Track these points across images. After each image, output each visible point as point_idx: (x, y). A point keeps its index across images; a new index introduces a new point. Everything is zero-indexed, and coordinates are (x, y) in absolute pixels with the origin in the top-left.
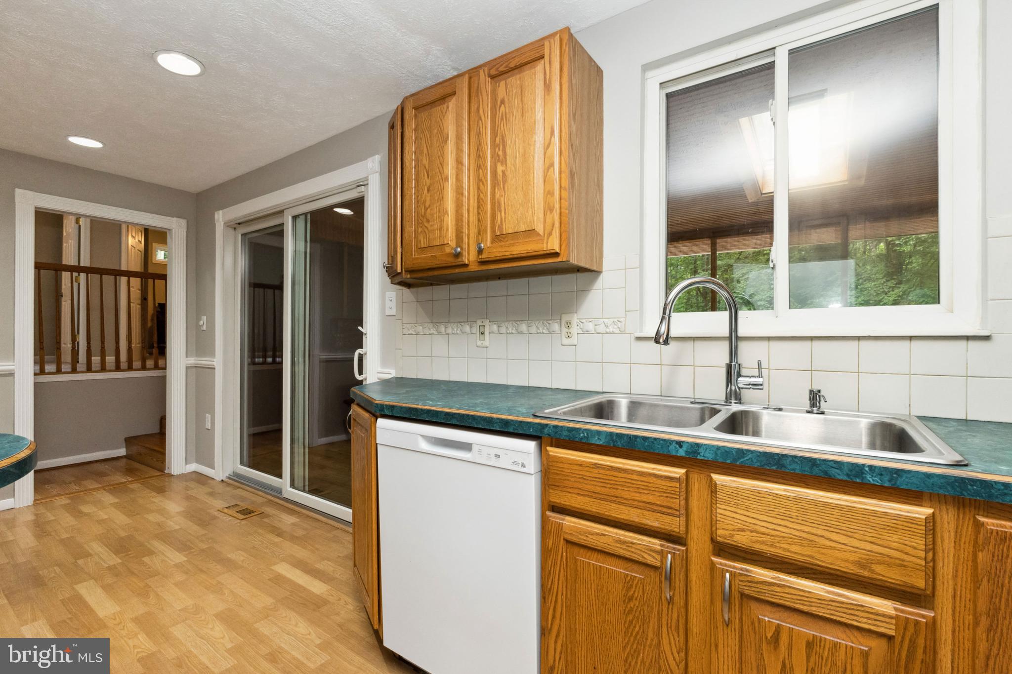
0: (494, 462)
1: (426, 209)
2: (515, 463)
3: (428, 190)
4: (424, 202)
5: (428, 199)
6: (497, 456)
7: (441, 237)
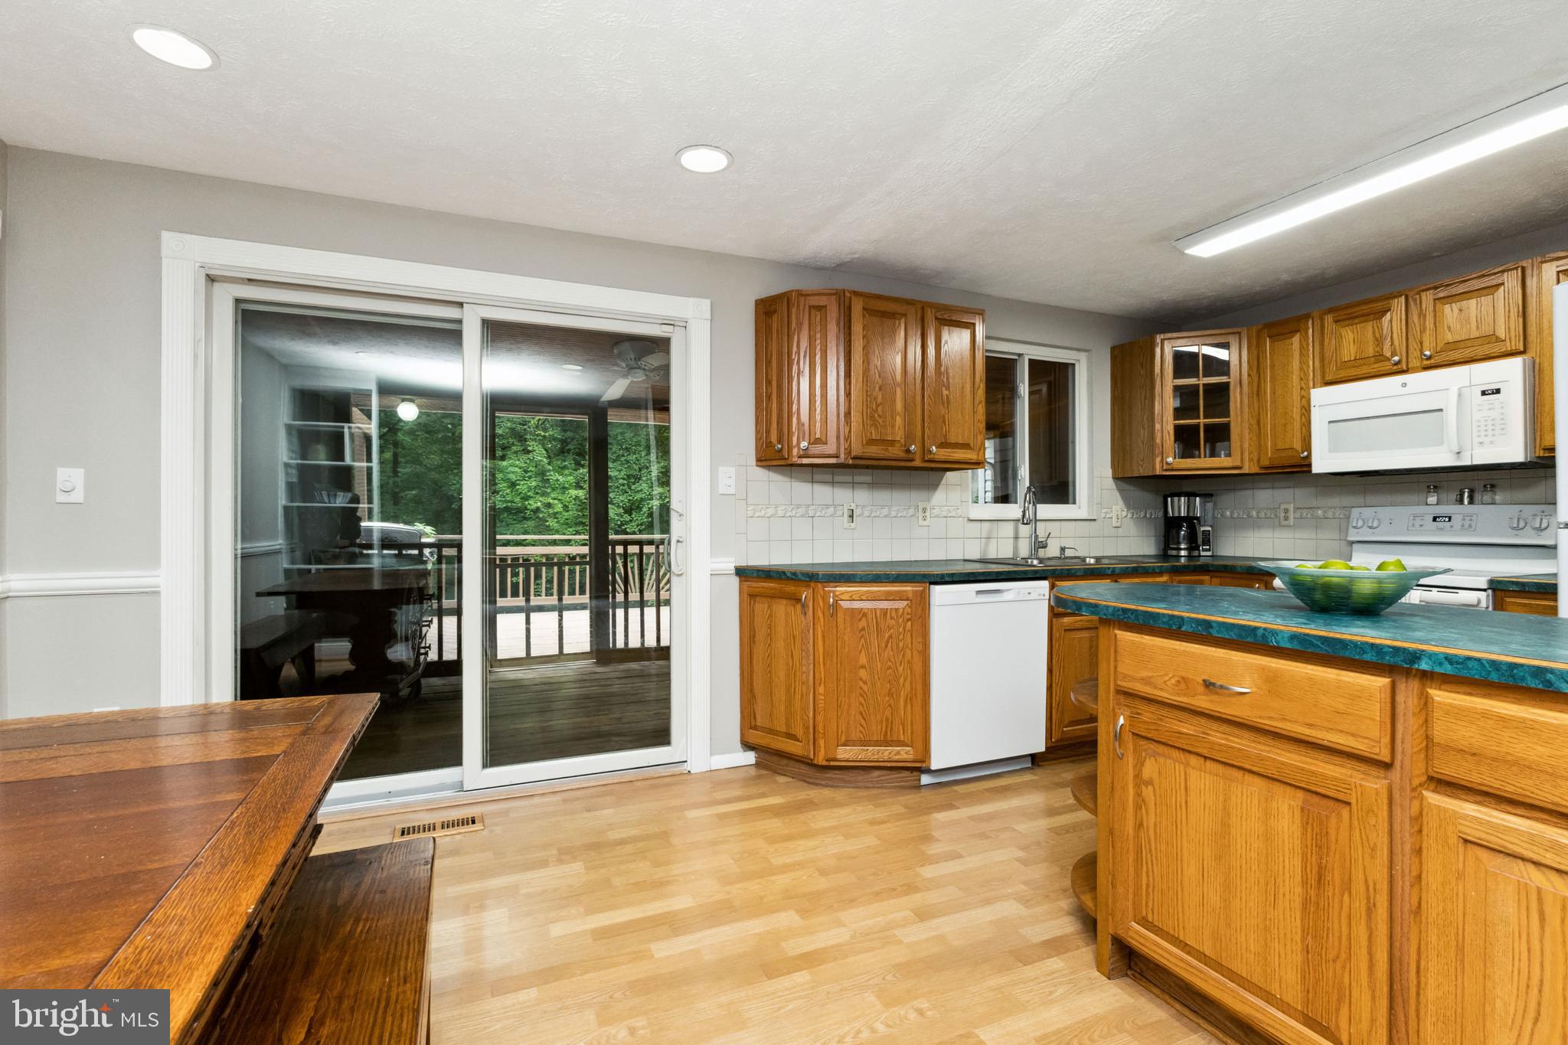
0: (1028, 597)
1: (877, 406)
2: (1040, 595)
3: (880, 389)
4: (875, 399)
5: (880, 397)
6: (1029, 593)
7: (893, 433)
